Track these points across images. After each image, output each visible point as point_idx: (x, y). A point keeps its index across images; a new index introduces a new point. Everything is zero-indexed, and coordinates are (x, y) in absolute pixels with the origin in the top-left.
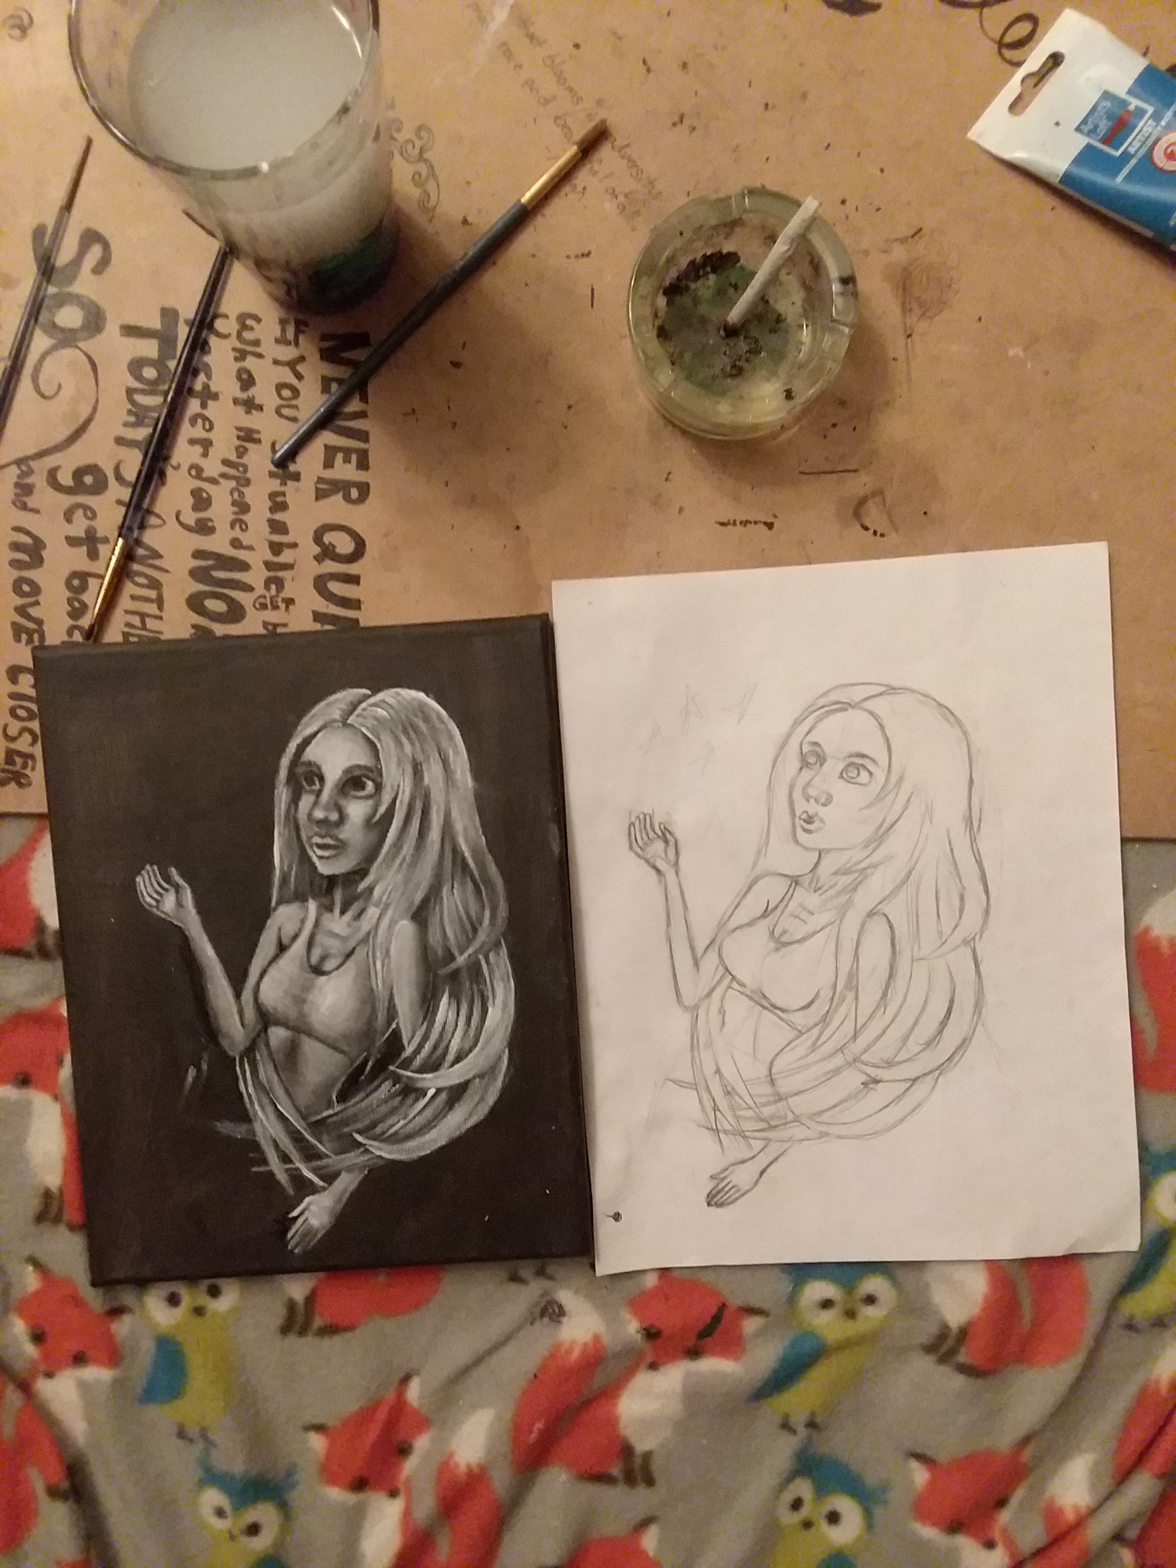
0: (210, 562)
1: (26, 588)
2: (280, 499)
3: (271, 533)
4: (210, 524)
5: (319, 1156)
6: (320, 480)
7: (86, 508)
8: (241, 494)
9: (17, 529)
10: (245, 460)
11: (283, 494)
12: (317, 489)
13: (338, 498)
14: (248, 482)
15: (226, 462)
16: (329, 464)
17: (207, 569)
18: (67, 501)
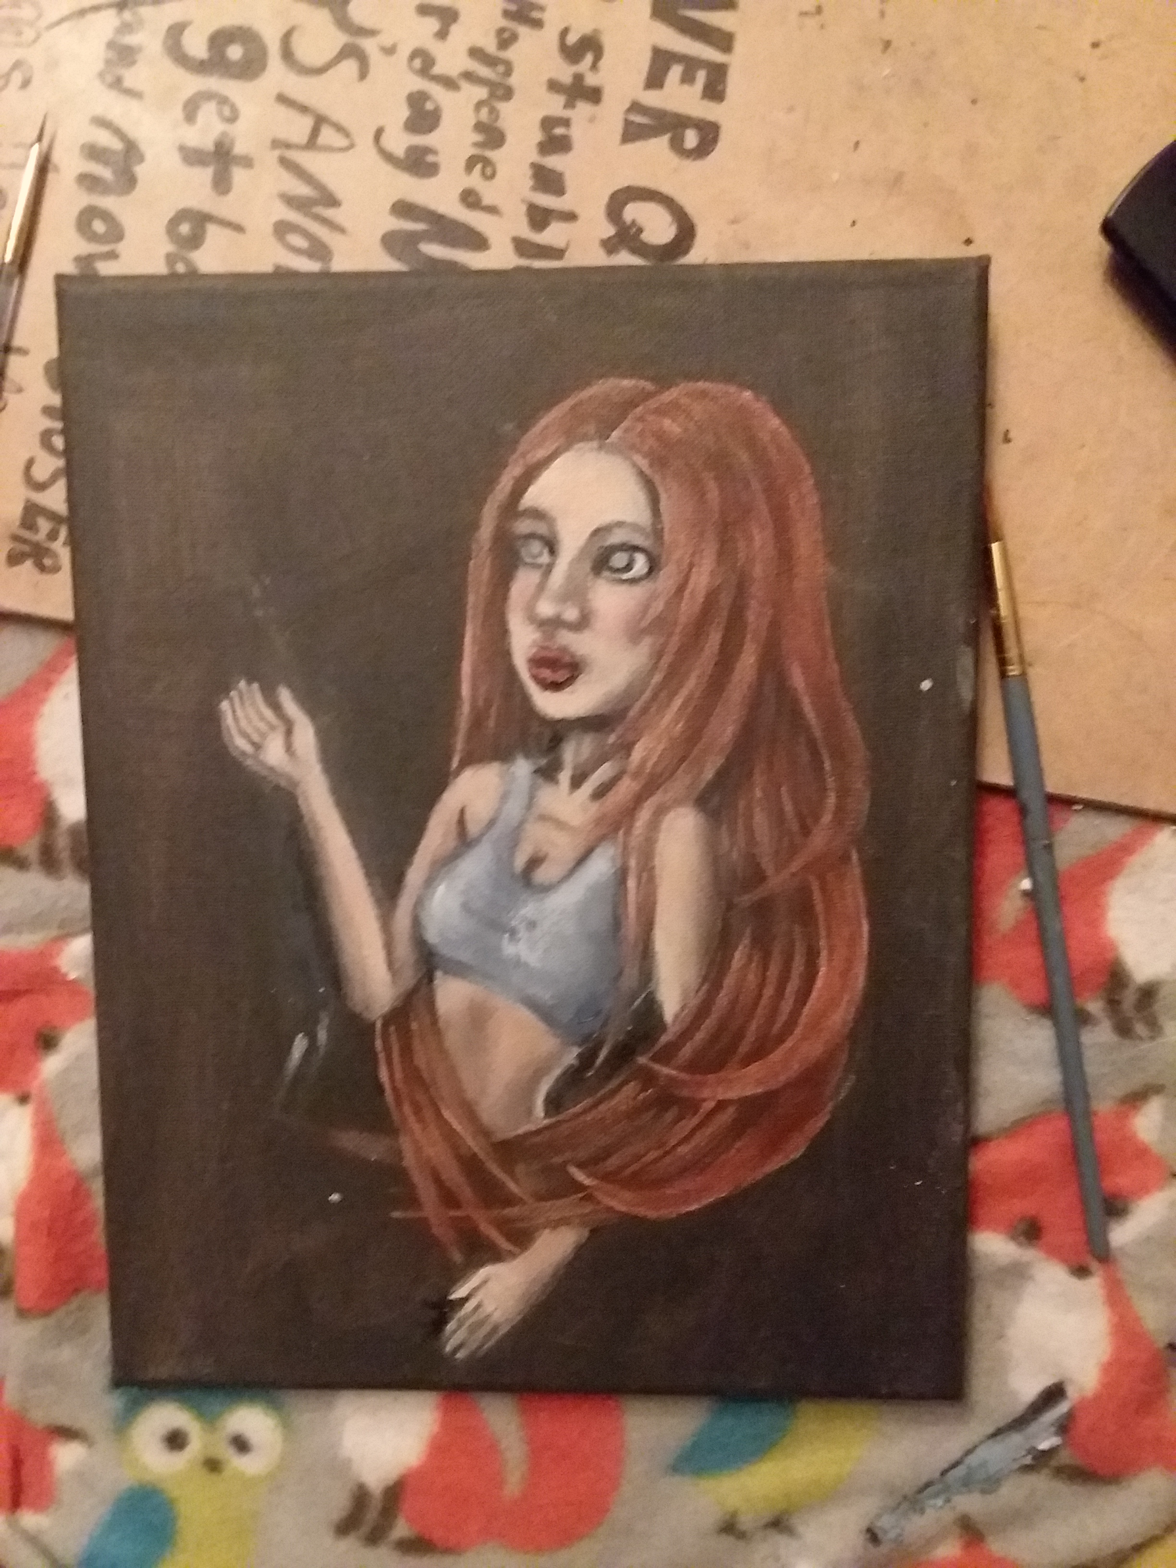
0: (420, 226)
1: (99, 226)
2: (559, 131)
3: (535, 188)
4: (430, 158)
5: (510, 1201)
6: (636, 107)
7: (223, 100)
8: (493, 111)
9: (102, 123)
10: (509, 54)
11: (566, 123)
12: (628, 123)
13: (662, 142)
14: (508, 94)
15: (476, 53)
16: (655, 80)
17: (412, 238)
18: (194, 84)
